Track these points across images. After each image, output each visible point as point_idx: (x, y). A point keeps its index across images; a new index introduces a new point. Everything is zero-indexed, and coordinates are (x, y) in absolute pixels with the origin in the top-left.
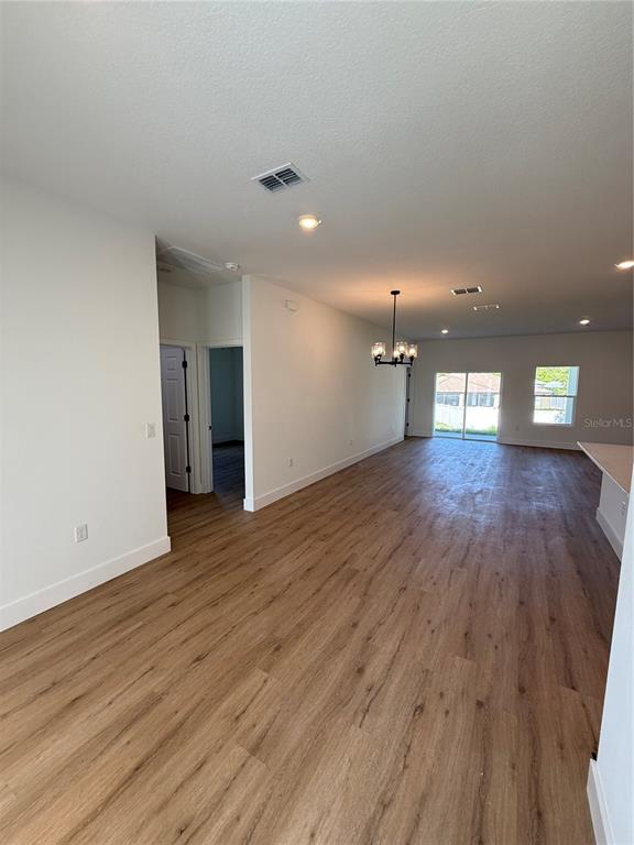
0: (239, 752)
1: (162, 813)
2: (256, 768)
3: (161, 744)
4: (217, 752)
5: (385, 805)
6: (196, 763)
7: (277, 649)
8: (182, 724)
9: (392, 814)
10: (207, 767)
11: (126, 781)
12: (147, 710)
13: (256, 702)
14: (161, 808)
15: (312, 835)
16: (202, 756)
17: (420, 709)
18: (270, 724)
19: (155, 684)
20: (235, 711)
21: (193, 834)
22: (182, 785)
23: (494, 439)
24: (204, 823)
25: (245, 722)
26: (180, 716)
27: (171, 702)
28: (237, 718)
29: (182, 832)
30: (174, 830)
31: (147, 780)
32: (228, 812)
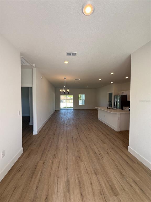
0: (94, 176)
1: (95, 195)
2: (99, 176)
3: (80, 187)
4: (91, 179)
5: (117, 167)
6: (90, 184)
7: (79, 157)
8: (79, 181)
9: (118, 166)
10: (93, 183)
11: (82, 199)
12: (69, 185)
13: (87, 168)
14: (94, 195)
15: (115, 177)
16: (90, 182)
17: (107, 153)
18: (93, 169)
19: (63, 180)
20: (85, 172)
21: (103, 192)
22: (92, 189)
23: (72, 109)
24: (102, 189)
25: (89, 172)
26: (77, 180)
27: (72, 180)
28: (87, 172)
29: (101, 194)
30: (100, 195)
31: (86, 194)
32: (103, 185)
